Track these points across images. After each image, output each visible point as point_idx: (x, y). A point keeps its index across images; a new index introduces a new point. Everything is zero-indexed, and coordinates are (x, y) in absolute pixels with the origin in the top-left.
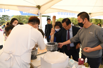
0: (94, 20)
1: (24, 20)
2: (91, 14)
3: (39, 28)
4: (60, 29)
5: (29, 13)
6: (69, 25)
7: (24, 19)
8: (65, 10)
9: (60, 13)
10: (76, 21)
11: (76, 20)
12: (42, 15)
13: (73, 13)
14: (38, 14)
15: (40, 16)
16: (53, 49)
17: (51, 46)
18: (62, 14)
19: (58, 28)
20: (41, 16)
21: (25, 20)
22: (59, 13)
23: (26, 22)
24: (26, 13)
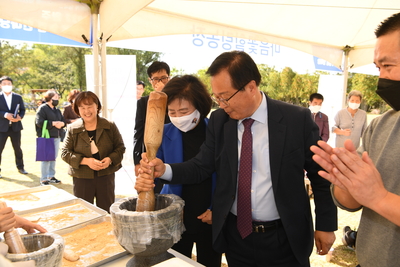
0: (360, 81)
1: (21, 73)
2: (351, 53)
3: (101, 115)
4: (196, 115)
5: (35, 29)
6: (248, 89)
7: (25, 65)
8: (228, 26)
9: (206, 41)
10: (277, 87)
11: (279, 80)
12: (110, 44)
13: (269, 45)
14: (89, 38)
15: (100, 50)
16: (154, 232)
17: (142, 219)
18: (213, 45)
19: (183, 112)
20: (104, 51)
21: (29, 69)
22: (200, 37)
23: (34, 84)
24: (15, 26)
